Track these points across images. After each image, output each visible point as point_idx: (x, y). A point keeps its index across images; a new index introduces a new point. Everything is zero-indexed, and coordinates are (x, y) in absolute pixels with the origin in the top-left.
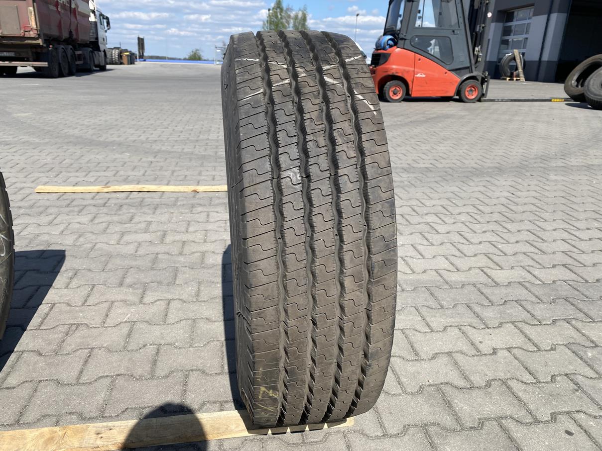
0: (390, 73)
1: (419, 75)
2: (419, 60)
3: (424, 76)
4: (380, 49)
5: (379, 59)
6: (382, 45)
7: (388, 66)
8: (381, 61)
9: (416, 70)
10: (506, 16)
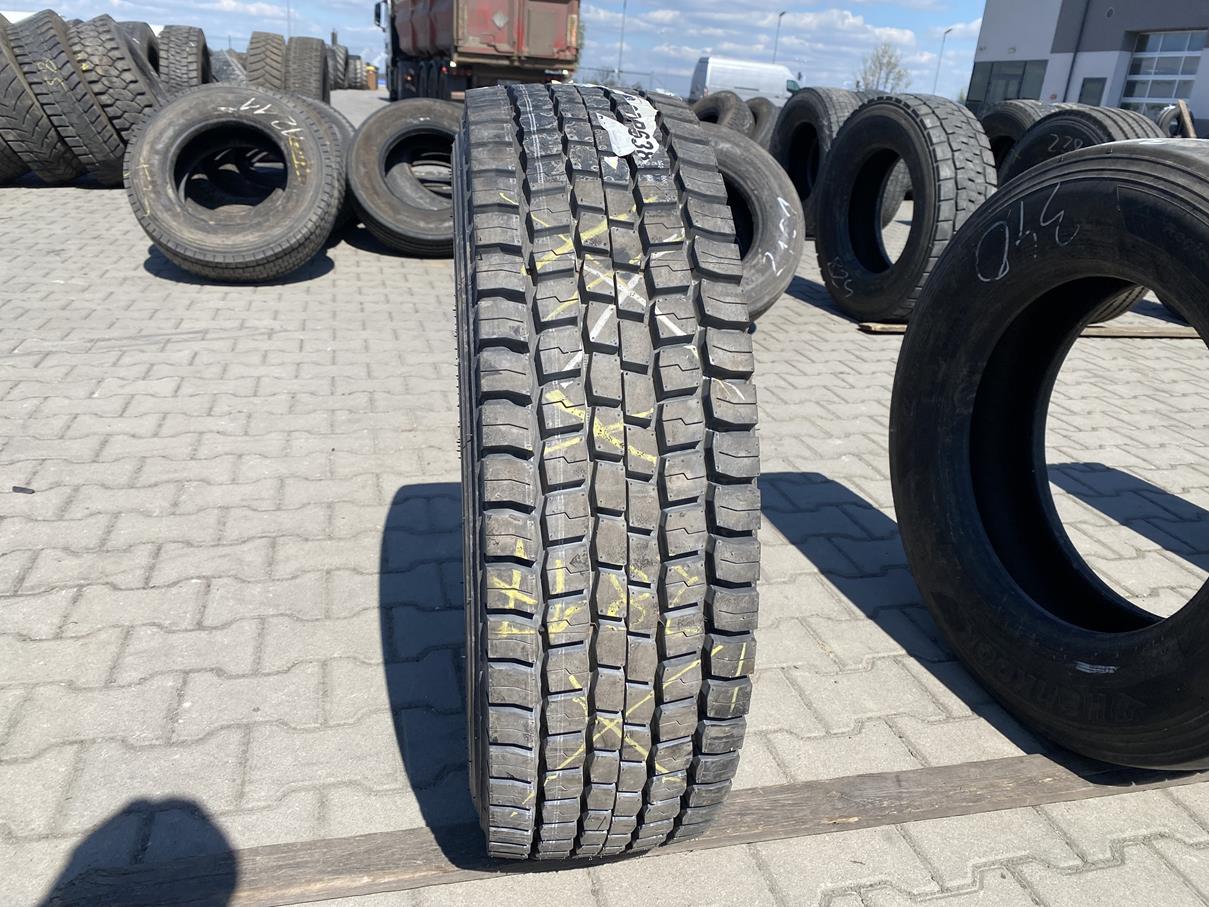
10: (1137, 41)
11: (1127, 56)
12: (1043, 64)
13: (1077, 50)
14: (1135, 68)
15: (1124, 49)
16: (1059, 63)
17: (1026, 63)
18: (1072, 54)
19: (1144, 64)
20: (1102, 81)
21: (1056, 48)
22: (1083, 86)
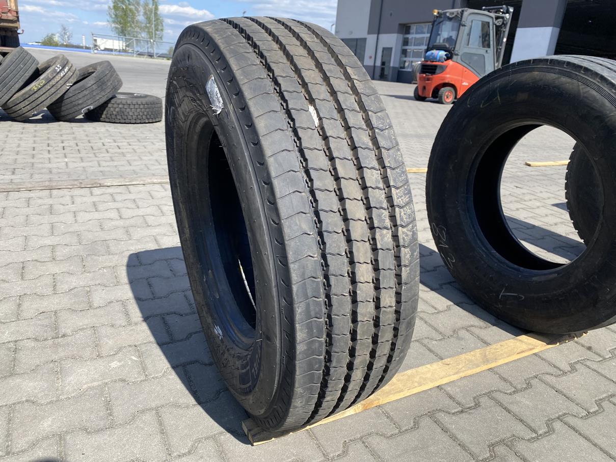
0: (446, 81)
1: (464, 84)
2: (466, 71)
3: (467, 84)
4: (436, 61)
5: (435, 69)
6: (438, 58)
7: (443, 76)
8: (437, 71)
9: (463, 79)
10: (405, 29)
11: (401, 36)
12: (365, 40)
13: (378, 33)
14: (406, 42)
15: (399, 32)
16: (371, 39)
17: (357, 39)
18: (376, 35)
19: (410, 41)
20: (391, 49)
21: (370, 32)
22: (383, 51)
